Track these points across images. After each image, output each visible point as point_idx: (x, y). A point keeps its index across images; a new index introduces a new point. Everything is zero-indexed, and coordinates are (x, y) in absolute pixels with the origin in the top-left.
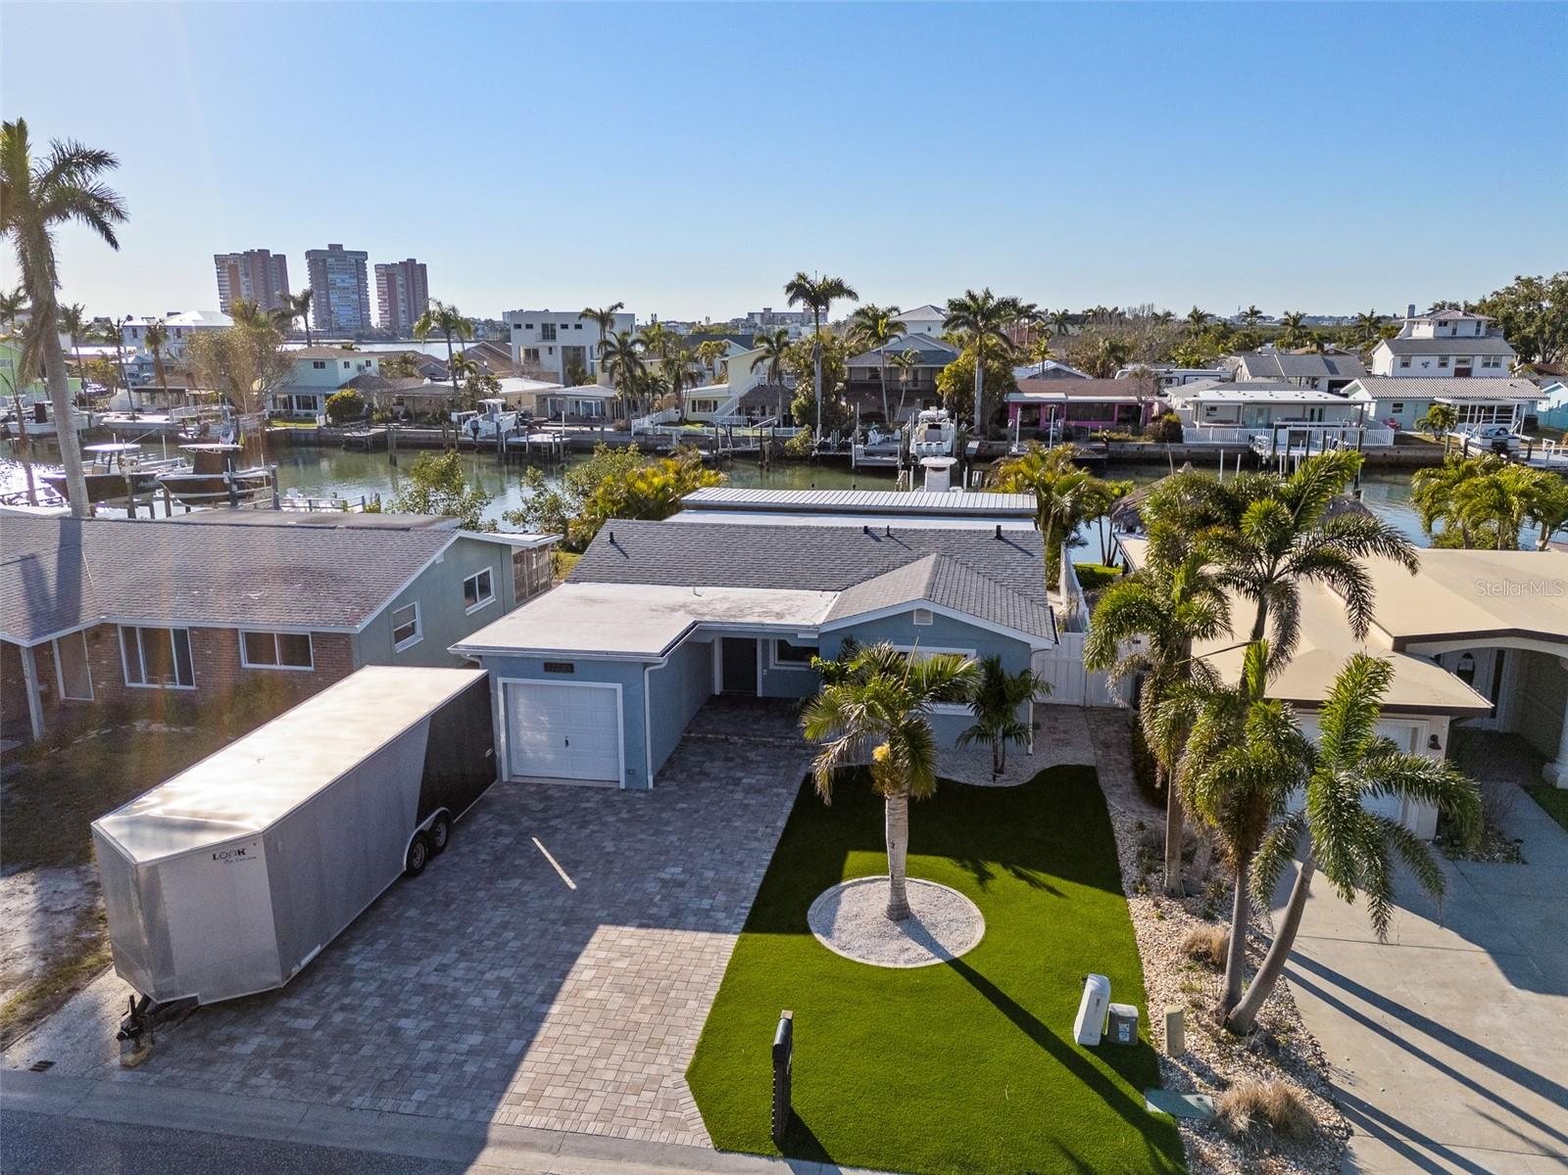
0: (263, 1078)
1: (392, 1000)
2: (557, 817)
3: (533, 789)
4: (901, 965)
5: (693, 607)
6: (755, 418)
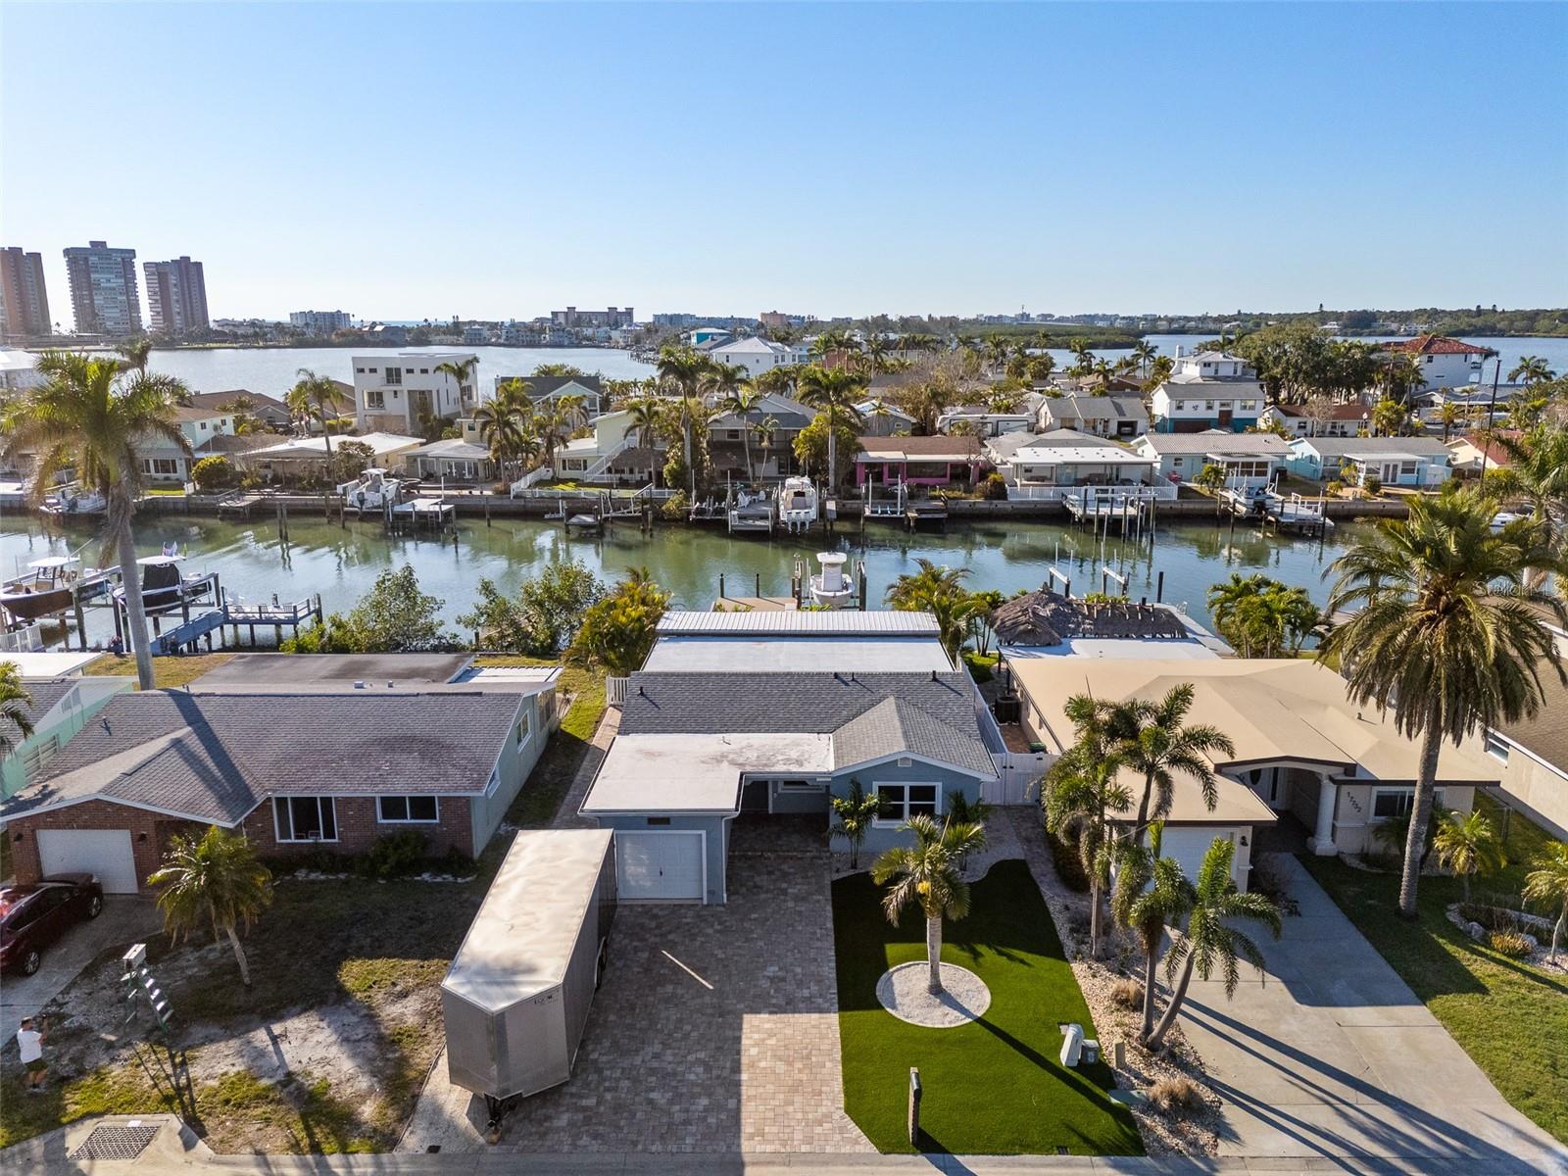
0: (585, 1140)
1: (636, 1081)
2: (670, 932)
3: (640, 909)
4: (947, 1026)
5: (731, 756)
6: (626, 476)
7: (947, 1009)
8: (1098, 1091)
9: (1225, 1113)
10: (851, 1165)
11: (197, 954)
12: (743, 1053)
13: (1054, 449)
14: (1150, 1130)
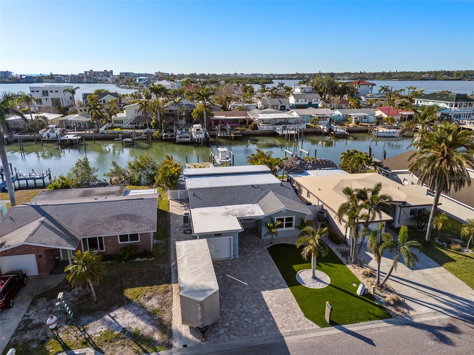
0: (232, 336)
1: (238, 316)
2: (226, 269)
4: (321, 288)
5: (231, 213)
6: (137, 125)
7: (320, 283)
8: (372, 301)
9: (407, 303)
10: (314, 332)
11: (70, 293)
12: (267, 303)
13: (269, 114)
14: (391, 311)
